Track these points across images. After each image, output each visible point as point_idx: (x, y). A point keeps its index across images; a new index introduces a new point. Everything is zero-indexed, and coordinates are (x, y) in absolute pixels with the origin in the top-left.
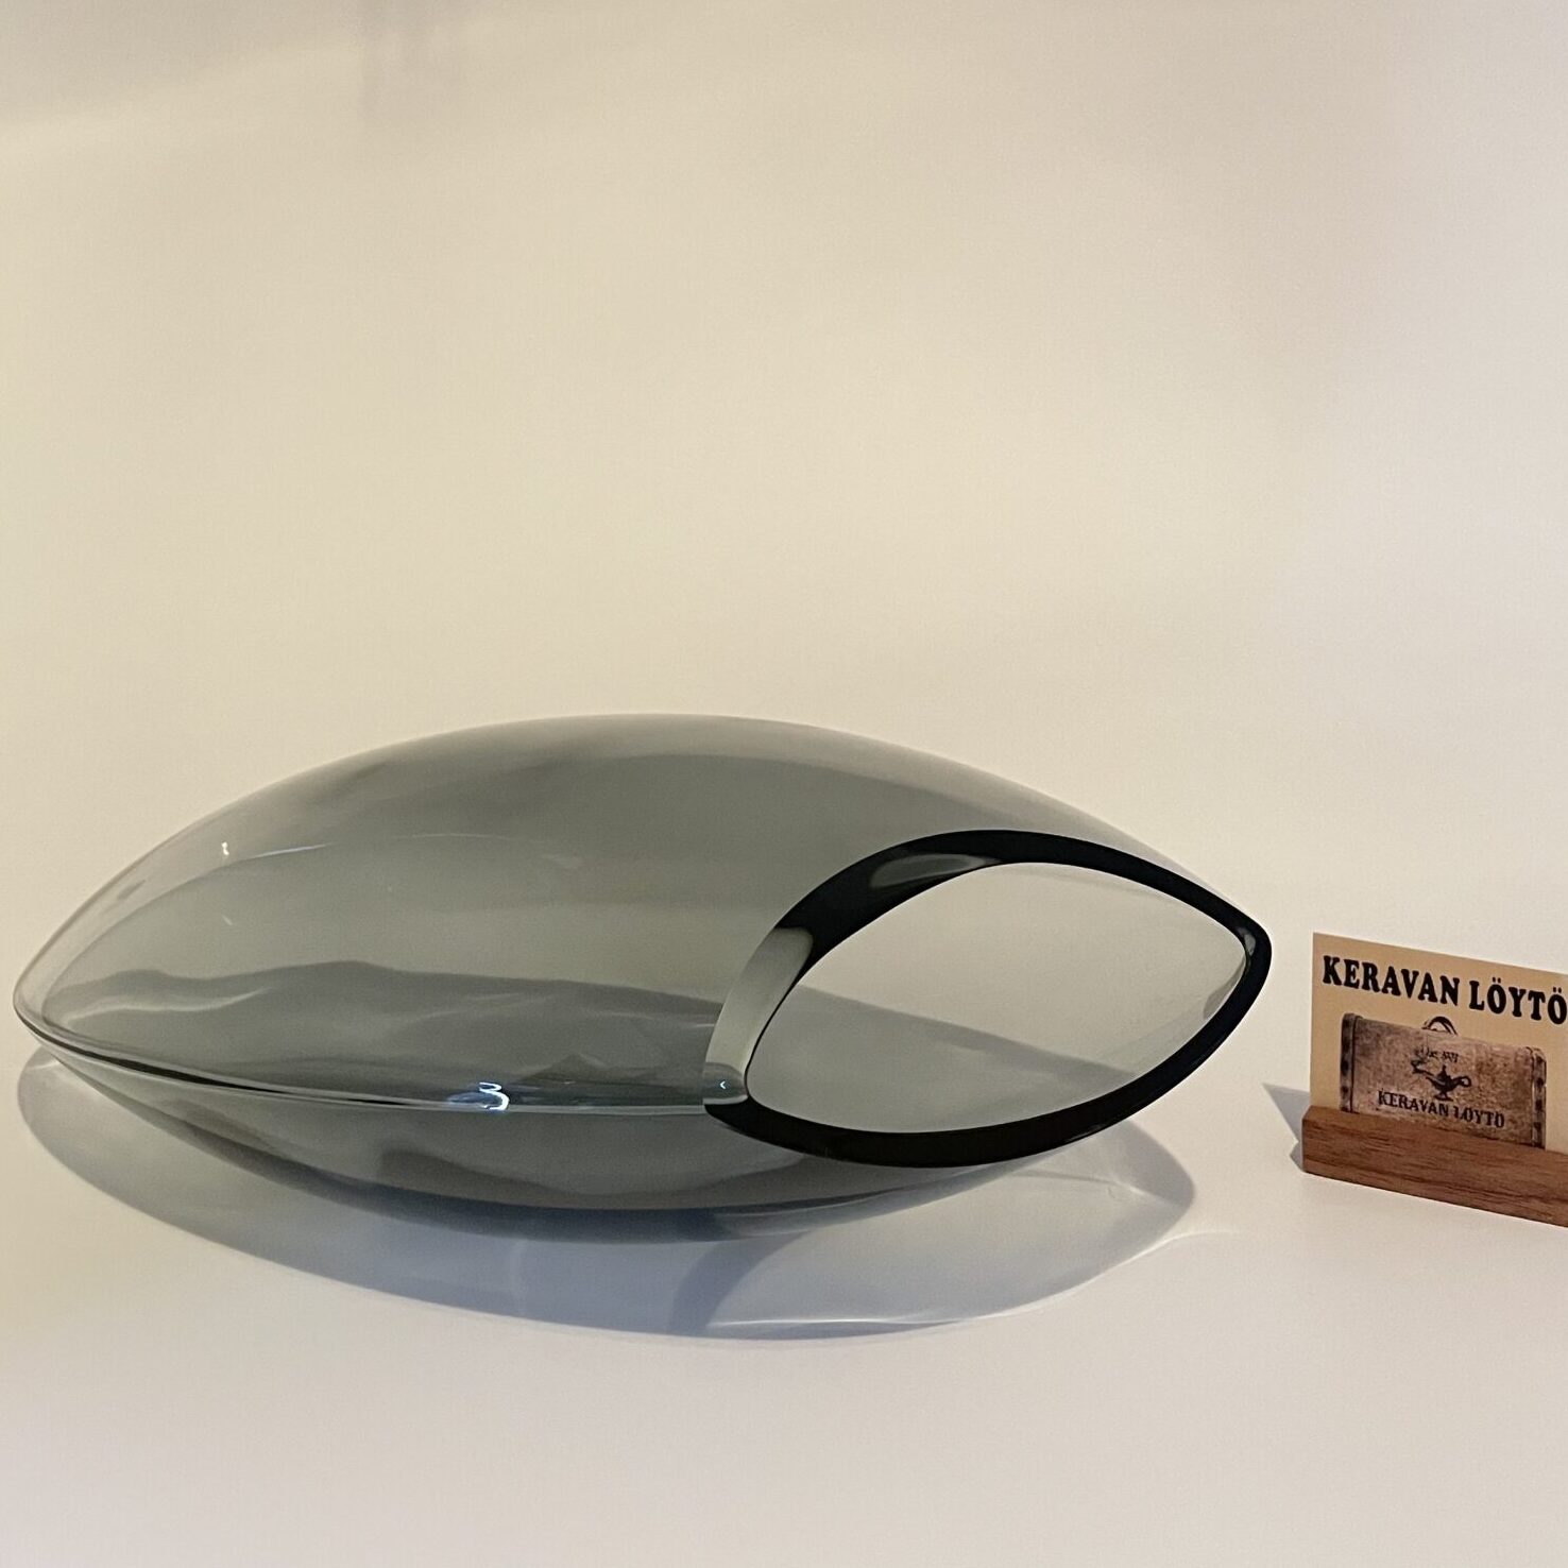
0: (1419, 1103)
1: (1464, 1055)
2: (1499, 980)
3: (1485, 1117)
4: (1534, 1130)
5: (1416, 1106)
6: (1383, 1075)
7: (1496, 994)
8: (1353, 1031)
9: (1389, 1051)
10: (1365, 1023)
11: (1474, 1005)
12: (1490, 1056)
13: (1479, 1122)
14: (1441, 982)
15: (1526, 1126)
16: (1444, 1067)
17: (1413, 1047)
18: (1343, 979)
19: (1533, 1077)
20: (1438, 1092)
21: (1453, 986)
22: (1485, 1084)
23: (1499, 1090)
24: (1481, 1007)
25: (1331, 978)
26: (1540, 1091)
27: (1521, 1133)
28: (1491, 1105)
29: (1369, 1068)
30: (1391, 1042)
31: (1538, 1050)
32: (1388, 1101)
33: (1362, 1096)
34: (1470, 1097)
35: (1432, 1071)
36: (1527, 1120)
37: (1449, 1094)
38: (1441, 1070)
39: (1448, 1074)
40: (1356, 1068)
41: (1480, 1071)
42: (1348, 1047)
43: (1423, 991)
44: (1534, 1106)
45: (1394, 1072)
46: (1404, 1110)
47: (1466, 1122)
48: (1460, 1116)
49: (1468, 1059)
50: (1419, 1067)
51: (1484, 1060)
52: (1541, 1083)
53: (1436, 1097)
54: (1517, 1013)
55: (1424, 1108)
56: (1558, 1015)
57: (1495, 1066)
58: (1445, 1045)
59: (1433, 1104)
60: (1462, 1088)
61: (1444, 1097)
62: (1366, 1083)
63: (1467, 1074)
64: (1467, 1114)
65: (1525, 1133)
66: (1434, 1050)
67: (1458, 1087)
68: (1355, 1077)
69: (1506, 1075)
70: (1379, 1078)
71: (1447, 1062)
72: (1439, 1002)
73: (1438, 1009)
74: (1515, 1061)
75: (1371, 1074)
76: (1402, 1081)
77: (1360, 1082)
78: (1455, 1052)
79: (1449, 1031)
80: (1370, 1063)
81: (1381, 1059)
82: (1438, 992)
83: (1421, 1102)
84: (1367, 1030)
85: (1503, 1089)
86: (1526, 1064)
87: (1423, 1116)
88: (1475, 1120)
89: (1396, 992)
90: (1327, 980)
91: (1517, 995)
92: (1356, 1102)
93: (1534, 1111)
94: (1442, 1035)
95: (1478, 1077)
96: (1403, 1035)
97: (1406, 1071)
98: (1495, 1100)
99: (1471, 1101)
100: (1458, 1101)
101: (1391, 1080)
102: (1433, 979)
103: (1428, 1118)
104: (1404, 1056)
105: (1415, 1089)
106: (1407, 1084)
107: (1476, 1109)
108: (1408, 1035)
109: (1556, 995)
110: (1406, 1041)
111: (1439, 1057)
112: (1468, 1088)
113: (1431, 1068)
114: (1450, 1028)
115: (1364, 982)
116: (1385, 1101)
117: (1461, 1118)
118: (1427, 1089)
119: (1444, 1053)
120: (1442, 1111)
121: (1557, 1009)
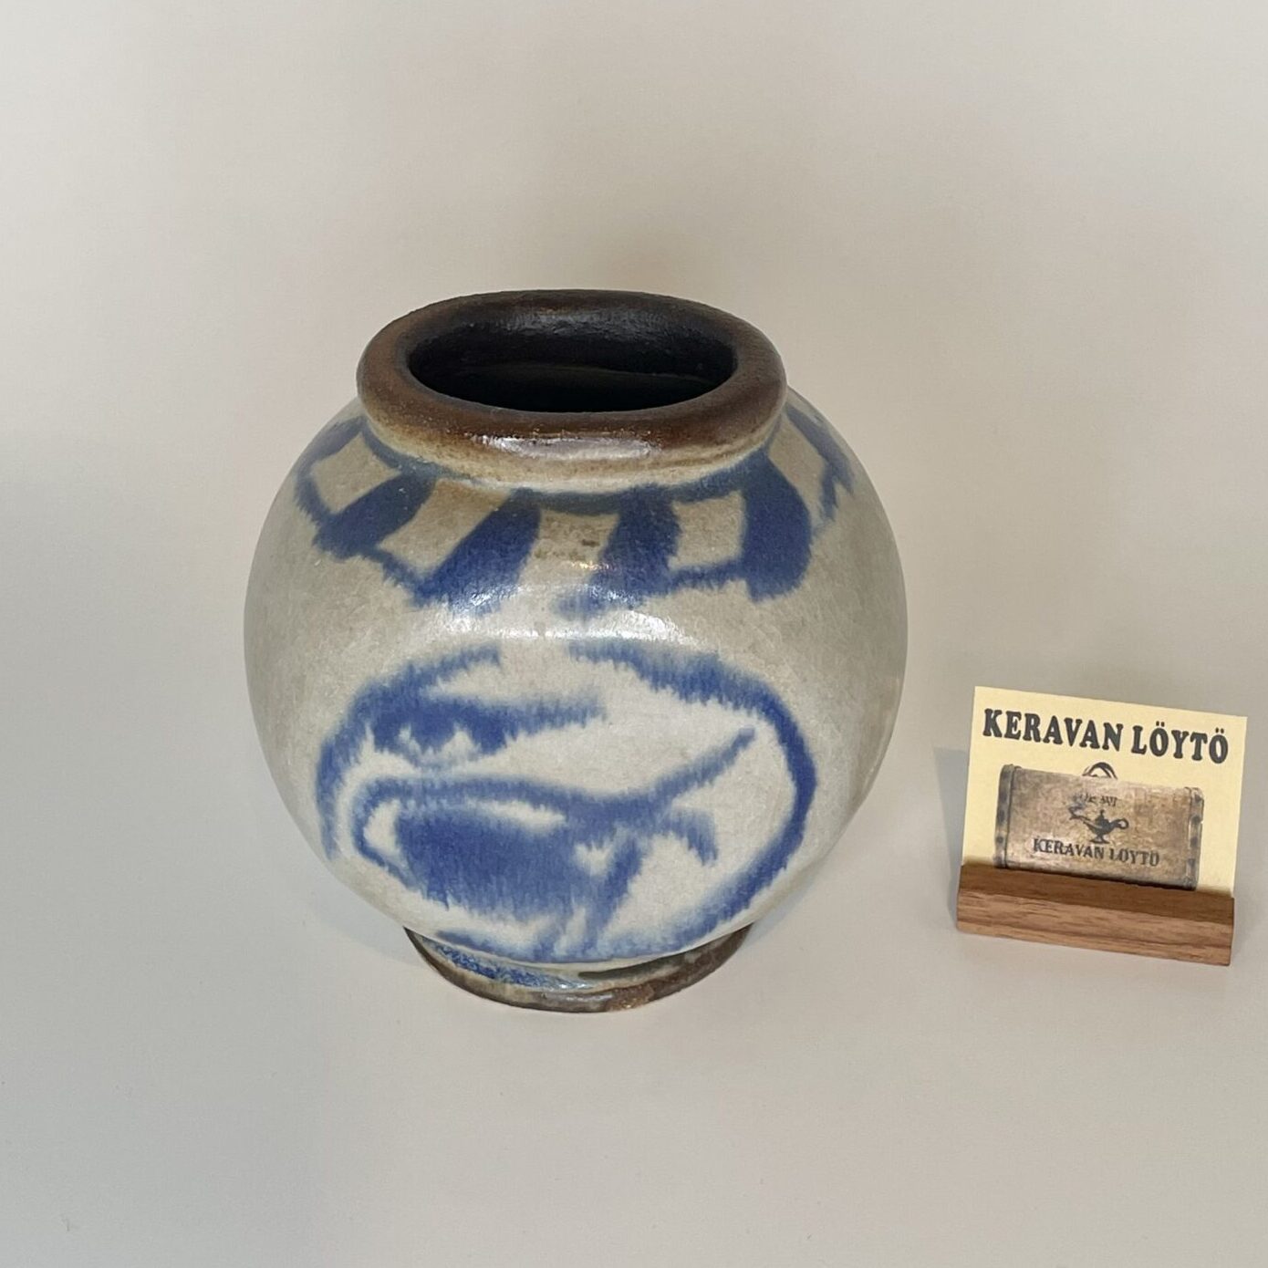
0: (1074, 848)
1: (1123, 798)
2: (1163, 724)
3: (1139, 858)
4: (1188, 867)
5: (1072, 851)
6: (1039, 822)
7: (1159, 738)
8: (1011, 779)
9: (1047, 798)
10: (1024, 772)
11: (1137, 749)
12: (1149, 799)
13: (1134, 862)
14: (1103, 729)
15: (1180, 861)
16: (1102, 812)
17: (1072, 793)
18: (1003, 730)
19: (1190, 815)
20: (1094, 836)
21: (1116, 730)
22: (1142, 824)
23: (1155, 831)
24: (1143, 752)
25: (992, 731)
26: (1196, 828)
27: (1175, 870)
28: (1146, 845)
29: (1024, 816)
30: (1049, 791)
31: (1197, 789)
32: (1044, 848)
33: (1018, 844)
34: (1126, 839)
35: (1089, 815)
36: (1181, 858)
37: (1105, 837)
38: (1099, 814)
39: (1105, 818)
40: (1012, 818)
41: (1138, 813)
42: (1005, 799)
43: (1086, 738)
44: (1189, 844)
45: (1051, 818)
46: (1061, 856)
47: (1121, 863)
48: (1115, 857)
49: (1127, 802)
50: (1078, 813)
51: (1143, 802)
52: (1197, 820)
53: (1093, 841)
54: (1178, 755)
55: (1079, 853)
56: (1219, 753)
57: (1153, 806)
58: (1104, 789)
59: (1089, 848)
60: (1119, 830)
61: (1100, 840)
62: (1021, 833)
63: (1125, 816)
64: (1123, 855)
65: (1178, 871)
66: (1092, 796)
67: (1115, 830)
68: (1011, 826)
69: (1163, 816)
70: (1035, 825)
71: (1106, 807)
72: (1101, 749)
73: (1098, 756)
74: (1174, 801)
75: (1028, 821)
76: (1058, 828)
77: (1015, 831)
78: (1114, 796)
79: (1108, 775)
80: (1026, 813)
81: (1039, 809)
82: (1101, 740)
83: (1077, 846)
84: (1025, 781)
85: (1160, 830)
86: (1183, 804)
87: (1078, 861)
88: (1129, 861)
89: (1058, 741)
90: (987, 733)
91: (1179, 737)
92: (1010, 851)
93: (1189, 848)
94: (1101, 781)
95: (1136, 820)
96: (1062, 782)
97: (1062, 817)
98: (1151, 840)
99: (1127, 842)
100: (1114, 843)
101: (1047, 827)
102: (1095, 724)
103: (1084, 861)
104: (1061, 804)
105: (1071, 834)
106: (1064, 830)
107: (1132, 850)
108: (1068, 782)
109: (1219, 736)
110: (1065, 788)
111: (1098, 802)
112: (1126, 831)
113: (1090, 813)
114: (1110, 773)
115: (1025, 732)
116: (1040, 847)
117: (1116, 859)
118: (1083, 833)
119: (1103, 797)
120: (1097, 854)
121: (1219, 748)
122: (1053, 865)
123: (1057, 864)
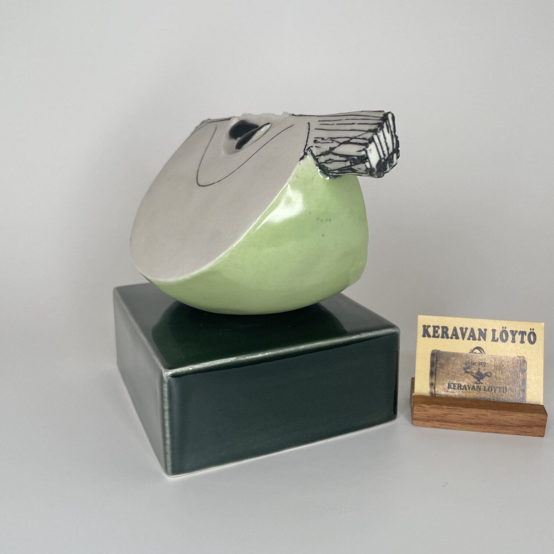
0: (466, 386)
1: (489, 362)
2: (505, 328)
3: (497, 390)
4: (521, 393)
5: (466, 388)
6: (450, 375)
7: (504, 334)
8: (436, 356)
9: (453, 364)
10: (442, 353)
11: (494, 340)
12: (500, 362)
13: (495, 392)
14: (478, 331)
15: (517, 391)
16: (479, 369)
17: (464, 361)
18: (432, 334)
19: (521, 369)
20: (476, 380)
21: (484, 332)
22: (498, 374)
23: (504, 377)
24: (497, 341)
25: (426, 335)
28: (500, 383)
29: (443, 373)
32: (452, 387)
33: (440, 386)
34: (491, 381)
36: (518, 389)
37: (481, 381)
38: (478, 370)
39: (481, 372)
40: (437, 374)
41: (496, 369)
42: (434, 365)
43: (470, 336)
44: (521, 382)
45: (456, 373)
46: (461, 391)
47: (489, 393)
49: (491, 364)
50: (468, 370)
51: (498, 364)
52: (524, 371)
53: (476, 383)
54: (513, 341)
55: (469, 389)
56: (532, 339)
57: (503, 365)
58: (480, 359)
59: (474, 386)
60: (487, 377)
61: (479, 382)
62: (442, 381)
63: (490, 371)
64: (490, 389)
65: (516, 395)
66: (474, 362)
67: (485, 377)
68: (437, 378)
69: (508, 370)
71: (481, 367)
72: (477, 341)
73: (476, 344)
74: (512, 362)
75: (445, 375)
76: (459, 377)
77: (439, 380)
78: (484, 362)
79: (481, 352)
80: (443, 371)
81: (449, 369)
82: (477, 336)
83: (468, 386)
84: (443, 356)
85: (507, 376)
86: (517, 363)
87: (469, 392)
88: (493, 391)
89: (457, 338)
90: (424, 336)
91: (513, 333)
92: (437, 389)
93: (521, 384)
94: (478, 355)
95: (495, 372)
96: (460, 356)
97: (460, 372)
98: (502, 381)
101: (454, 377)
102: (474, 329)
103: (471, 392)
104: (460, 366)
105: (465, 380)
106: (461, 379)
107: (494, 386)
108: (462, 356)
109: (532, 332)
110: (461, 359)
111: (477, 365)
112: (490, 377)
113: (473, 370)
114: (482, 352)
115: (442, 335)
116: (451, 387)
117: (487, 391)
118: (471, 379)
119: (479, 363)
120: (478, 389)
121: (532, 337)
122: (457, 395)
123: (459, 394)
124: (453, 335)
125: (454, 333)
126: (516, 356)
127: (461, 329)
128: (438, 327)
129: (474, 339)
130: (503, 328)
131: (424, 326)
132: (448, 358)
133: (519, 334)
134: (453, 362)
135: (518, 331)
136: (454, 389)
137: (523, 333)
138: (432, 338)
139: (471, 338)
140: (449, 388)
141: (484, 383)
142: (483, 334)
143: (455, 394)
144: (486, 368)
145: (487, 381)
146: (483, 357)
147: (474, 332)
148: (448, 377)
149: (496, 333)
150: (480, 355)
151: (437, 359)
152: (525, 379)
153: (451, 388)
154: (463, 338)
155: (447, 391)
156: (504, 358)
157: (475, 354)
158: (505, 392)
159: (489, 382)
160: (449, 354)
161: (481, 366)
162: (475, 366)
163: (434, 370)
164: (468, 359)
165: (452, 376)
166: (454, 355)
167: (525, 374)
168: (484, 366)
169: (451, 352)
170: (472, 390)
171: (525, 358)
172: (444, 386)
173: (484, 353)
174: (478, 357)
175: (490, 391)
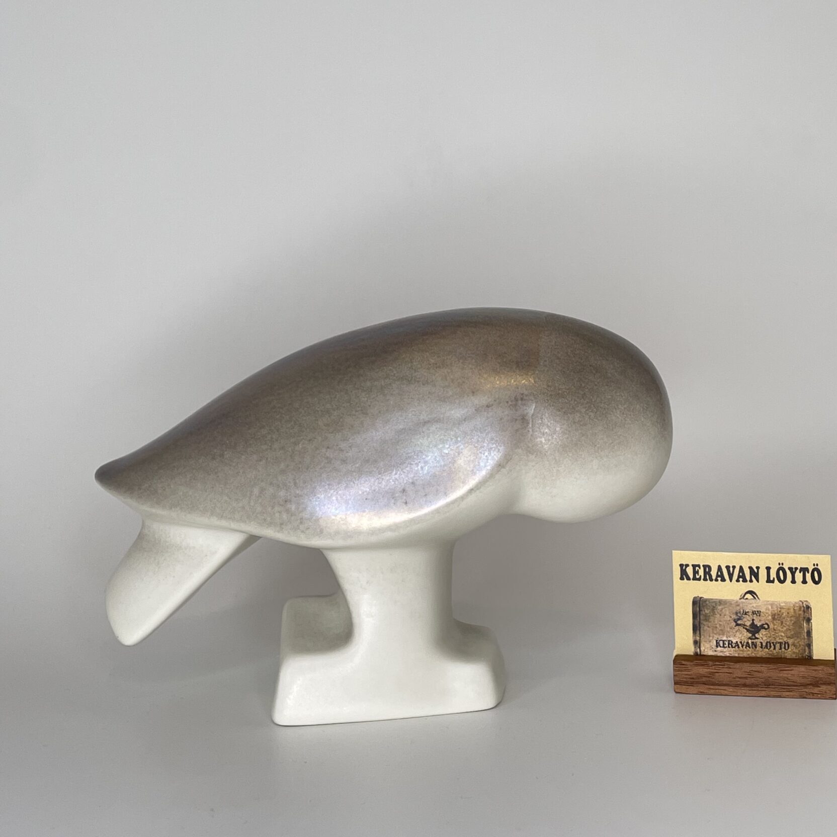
1: (764, 611)
2: (782, 564)
3: (778, 646)
4: (807, 648)
5: (738, 645)
6: (718, 630)
7: (781, 572)
8: (699, 605)
9: (720, 615)
10: (706, 600)
11: (769, 581)
12: (779, 610)
13: (775, 649)
14: (749, 569)
15: (801, 647)
16: (753, 620)
17: (734, 611)
18: (691, 576)
19: (804, 618)
20: (750, 635)
21: (756, 570)
22: (776, 625)
24: (773, 582)
25: (684, 576)
28: (781, 637)
29: (708, 627)
31: (807, 601)
32: (722, 645)
33: (706, 645)
34: (769, 635)
35: (746, 623)
36: (802, 643)
37: (757, 635)
38: (751, 622)
39: (755, 624)
40: (702, 629)
41: (774, 619)
42: (697, 617)
43: (739, 577)
44: (806, 634)
45: (724, 627)
46: (731, 648)
47: (767, 650)
49: (767, 613)
50: (739, 622)
51: (776, 612)
52: (809, 620)
53: (750, 638)
54: (793, 582)
55: (742, 646)
56: (817, 579)
57: (783, 614)
58: (753, 606)
59: (748, 643)
60: (764, 630)
61: (754, 637)
62: (708, 637)
63: (767, 622)
64: (768, 645)
65: (801, 651)
66: (747, 611)
67: (762, 630)
68: (702, 634)
69: (789, 619)
71: (755, 617)
72: (748, 581)
73: (749, 586)
74: (794, 609)
75: (711, 629)
76: (729, 633)
77: (704, 636)
78: (758, 610)
79: (755, 598)
81: (716, 621)
82: (748, 576)
83: (741, 642)
84: (707, 606)
85: (787, 627)
86: (800, 611)
87: (743, 651)
88: (773, 647)
89: (723, 580)
91: (793, 571)
92: (702, 649)
93: (806, 637)
94: (750, 602)
95: (773, 623)
96: (728, 604)
97: (731, 626)
98: (783, 635)
99: (770, 637)
100: (762, 639)
101: (722, 632)
102: (744, 569)
103: (746, 651)
104: (729, 617)
105: (737, 635)
106: (732, 633)
107: (773, 641)
108: (731, 604)
109: (815, 568)
110: (730, 608)
111: (750, 615)
112: (768, 630)
113: (746, 621)
114: (755, 596)
115: (704, 576)
116: (720, 645)
117: (764, 648)
118: (744, 634)
119: (753, 611)
120: (753, 646)
121: (816, 576)
122: (728, 655)
123: (731, 654)
124: (718, 576)
125: (719, 574)
126: (797, 600)
127: (728, 567)
128: (699, 566)
129: (745, 581)
130: (779, 564)
131: (681, 565)
132: (714, 607)
133: (800, 572)
134: (720, 612)
135: (799, 568)
136: (724, 647)
137: (804, 570)
138: (692, 580)
139: (741, 579)
140: (717, 647)
141: (761, 639)
142: (755, 574)
143: (725, 653)
144: (763, 619)
145: (765, 635)
146: (756, 604)
147: (744, 572)
148: (715, 632)
149: (771, 570)
150: (754, 601)
151: (702, 608)
152: (811, 630)
153: (720, 647)
154: (731, 580)
155: (716, 651)
156: (782, 605)
157: (747, 600)
158: (787, 648)
159: (766, 637)
160: (714, 602)
161: (755, 615)
162: (747, 616)
163: (697, 623)
164: (738, 608)
165: (721, 630)
166: (721, 602)
167: (810, 624)
168: (760, 616)
169: (717, 599)
170: (746, 648)
171: (809, 603)
172: (711, 643)
173: (758, 598)
174: (751, 604)
175: (769, 648)
